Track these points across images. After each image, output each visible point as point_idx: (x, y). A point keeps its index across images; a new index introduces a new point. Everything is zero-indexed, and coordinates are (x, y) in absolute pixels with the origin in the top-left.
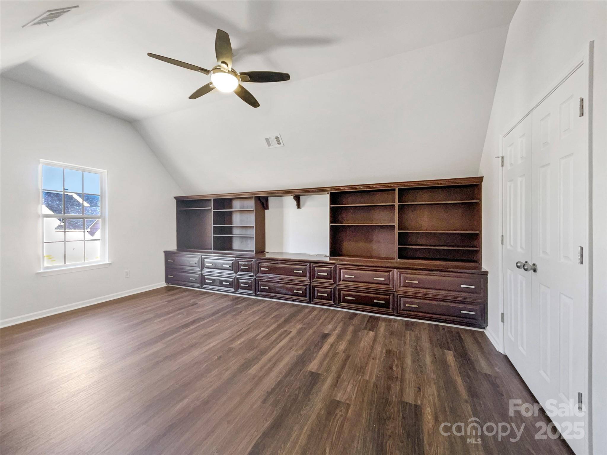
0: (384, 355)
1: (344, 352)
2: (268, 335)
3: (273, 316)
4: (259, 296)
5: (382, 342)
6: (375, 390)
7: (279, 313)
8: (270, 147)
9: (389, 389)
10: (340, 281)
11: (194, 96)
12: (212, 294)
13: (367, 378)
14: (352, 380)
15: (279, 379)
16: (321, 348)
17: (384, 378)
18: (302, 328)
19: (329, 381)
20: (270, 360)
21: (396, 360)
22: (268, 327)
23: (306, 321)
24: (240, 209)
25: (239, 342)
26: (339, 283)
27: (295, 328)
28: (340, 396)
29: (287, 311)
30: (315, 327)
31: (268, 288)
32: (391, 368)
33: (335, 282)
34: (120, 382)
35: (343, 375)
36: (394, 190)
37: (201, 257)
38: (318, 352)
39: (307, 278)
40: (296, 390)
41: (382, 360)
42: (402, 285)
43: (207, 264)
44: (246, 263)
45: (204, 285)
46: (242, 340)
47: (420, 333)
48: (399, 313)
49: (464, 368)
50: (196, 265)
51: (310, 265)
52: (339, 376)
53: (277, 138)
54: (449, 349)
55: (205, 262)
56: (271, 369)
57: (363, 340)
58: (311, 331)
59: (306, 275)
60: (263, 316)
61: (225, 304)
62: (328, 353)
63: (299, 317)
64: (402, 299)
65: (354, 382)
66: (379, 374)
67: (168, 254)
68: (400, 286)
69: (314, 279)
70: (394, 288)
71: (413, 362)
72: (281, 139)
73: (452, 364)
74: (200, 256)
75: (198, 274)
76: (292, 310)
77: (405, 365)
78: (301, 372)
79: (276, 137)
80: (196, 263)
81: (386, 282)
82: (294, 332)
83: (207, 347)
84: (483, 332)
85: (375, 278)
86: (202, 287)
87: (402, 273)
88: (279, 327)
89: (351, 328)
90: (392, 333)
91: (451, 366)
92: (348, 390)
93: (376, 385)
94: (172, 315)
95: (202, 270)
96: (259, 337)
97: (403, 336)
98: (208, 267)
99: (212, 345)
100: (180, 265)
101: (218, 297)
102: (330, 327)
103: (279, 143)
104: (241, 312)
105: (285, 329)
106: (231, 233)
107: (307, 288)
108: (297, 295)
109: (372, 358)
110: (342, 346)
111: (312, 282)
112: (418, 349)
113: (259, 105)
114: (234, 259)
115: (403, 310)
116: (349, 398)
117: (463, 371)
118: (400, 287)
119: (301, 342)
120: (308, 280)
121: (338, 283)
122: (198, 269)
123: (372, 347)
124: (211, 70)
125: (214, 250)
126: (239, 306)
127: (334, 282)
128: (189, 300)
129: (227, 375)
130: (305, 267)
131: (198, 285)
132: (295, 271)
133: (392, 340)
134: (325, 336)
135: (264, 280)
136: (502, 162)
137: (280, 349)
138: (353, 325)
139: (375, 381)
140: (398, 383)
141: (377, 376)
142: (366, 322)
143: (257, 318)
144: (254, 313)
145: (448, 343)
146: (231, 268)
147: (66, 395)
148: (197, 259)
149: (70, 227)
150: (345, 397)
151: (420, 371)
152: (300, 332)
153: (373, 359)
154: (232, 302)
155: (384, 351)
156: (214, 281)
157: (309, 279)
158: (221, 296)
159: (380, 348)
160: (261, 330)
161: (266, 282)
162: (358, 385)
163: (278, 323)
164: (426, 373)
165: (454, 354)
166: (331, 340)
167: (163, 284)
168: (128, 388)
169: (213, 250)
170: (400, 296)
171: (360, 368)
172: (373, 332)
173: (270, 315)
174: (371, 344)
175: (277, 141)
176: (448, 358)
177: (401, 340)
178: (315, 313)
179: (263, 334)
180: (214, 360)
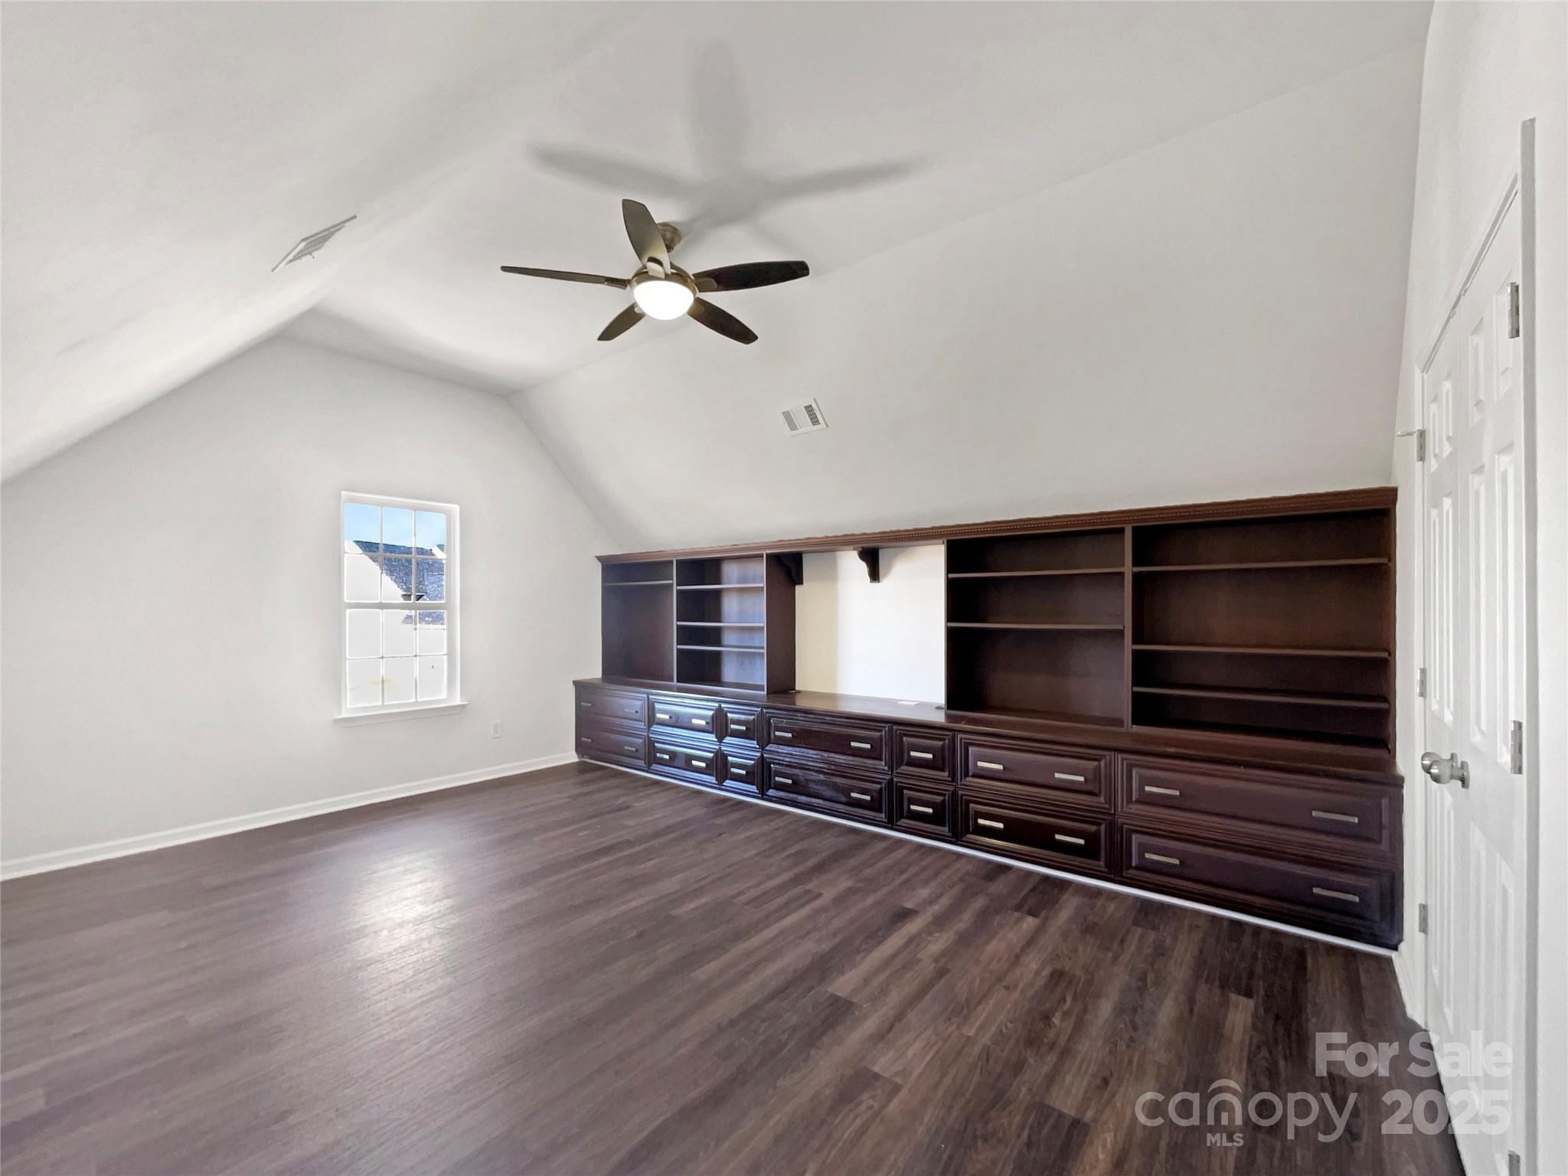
0: (1040, 982)
1: (936, 960)
2: (766, 896)
3: (792, 851)
4: (770, 799)
5: (1050, 949)
6: (980, 1065)
7: (806, 847)
8: (796, 432)
9: (1018, 1068)
10: (967, 775)
11: (608, 334)
12: (668, 786)
13: (971, 1033)
14: (929, 1032)
15: (755, 1000)
16: (880, 943)
17: (1018, 1040)
18: (850, 889)
19: (871, 1024)
20: (748, 954)
21: (1069, 999)
22: (770, 877)
23: (868, 872)
24: (739, 583)
25: (692, 906)
26: (963, 782)
27: (832, 886)
28: (883, 1064)
29: (827, 844)
30: (886, 890)
31: (790, 782)
32: (1046, 1018)
33: (952, 778)
34: (441, 955)
35: (912, 1016)
36: (1122, 531)
37: (648, 697)
38: (870, 952)
39: (883, 763)
40: (784, 1032)
41: (1030, 993)
42: (1134, 799)
43: (659, 716)
44: (743, 717)
45: (654, 765)
46: (703, 901)
47: (1175, 939)
48: (1124, 874)
49: (1270, 1052)
50: (637, 716)
51: (891, 730)
52: (900, 1016)
53: (809, 409)
54: (1248, 994)
55: (656, 711)
56: (744, 975)
57: (998, 937)
58: (870, 900)
59: (881, 756)
60: (770, 849)
61: (692, 814)
62: (894, 956)
63: (853, 862)
64: (1134, 837)
65: (934, 1036)
66: (1006, 1027)
67: (581, 687)
68: (1130, 801)
69: (900, 766)
70: (1110, 803)
71: (1119, 1011)
72: (818, 412)
73: (1237, 1037)
74: (645, 696)
75: (641, 738)
76: (843, 842)
77: (1089, 1017)
78: (813, 992)
79: (806, 408)
80: (637, 712)
81: (1090, 787)
82: (829, 894)
83: (622, 908)
84: (1389, 960)
85: (1057, 775)
86: (649, 768)
87: (1137, 766)
88: (796, 880)
89: (979, 902)
90: (1089, 929)
91: (1230, 1040)
92: (910, 1054)
93: (987, 1055)
94: (569, 829)
95: (649, 729)
96: (742, 898)
97: (1120, 937)
98: (663, 723)
99: (633, 904)
100: (606, 715)
101: (682, 794)
102: (924, 893)
103: (815, 421)
104: (720, 835)
105: (809, 886)
106: (718, 643)
107: (883, 789)
108: (859, 804)
109: (1004, 983)
110: (939, 943)
111: (897, 773)
112: (1148, 979)
113: (755, 338)
114: (717, 705)
115: (1137, 868)
116: (904, 1073)
117: (1265, 1058)
118: (1127, 804)
119: (837, 923)
120: (886, 768)
121: (961, 780)
122: (641, 725)
123: (1017, 957)
124: (630, 278)
125: (678, 682)
126: (718, 821)
127: (950, 779)
128: (617, 797)
129: (643, 975)
130: (878, 734)
131: (642, 763)
132: (853, 744)
133: (1080, 948)
134: (903, 915)
135: (783, 761)
136: (1422, 447)
137: (782, 932)
138: (988, 895)
139: (989, 1043)
140: (1051, 1059)
141: (1001, 1031)
142: (1026, 891)
143: (749, 854)
144: (749, 841)
145: (1251, 975)
146: (709, 728)
147: (349, 965)
148: (639, 703)
149: (427, 619)
150: (898, 1066)
151: (1126, 1036)
152: (841, 900)
153: (1007, 988)
154: (705, 810)
155: (1046, 972)
156: (673, 755)
157: (889, 768)
158: (687, 793)
159: (1039, 963)
160: (750, 884)
161: (787, 766)
162: (940, 1044)
163: (798, 870)
164: (1143, 1047)
165: (1256, 1008)
166: (912, 927)
167: (571, 757)
168: (453, 969)
169: (675, 682)
170: (1127, 829)
171: (963, 1006)
172: (1035, 919)
173: (784, 849)
174: (1018, 950)
175: (810, 415)
176: (1230, 1017)
177: (1108, 949)
178: (899, 854)
179: (753, 893)
180: (629, 937)
